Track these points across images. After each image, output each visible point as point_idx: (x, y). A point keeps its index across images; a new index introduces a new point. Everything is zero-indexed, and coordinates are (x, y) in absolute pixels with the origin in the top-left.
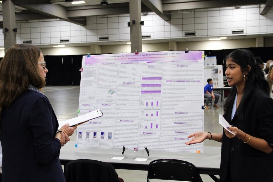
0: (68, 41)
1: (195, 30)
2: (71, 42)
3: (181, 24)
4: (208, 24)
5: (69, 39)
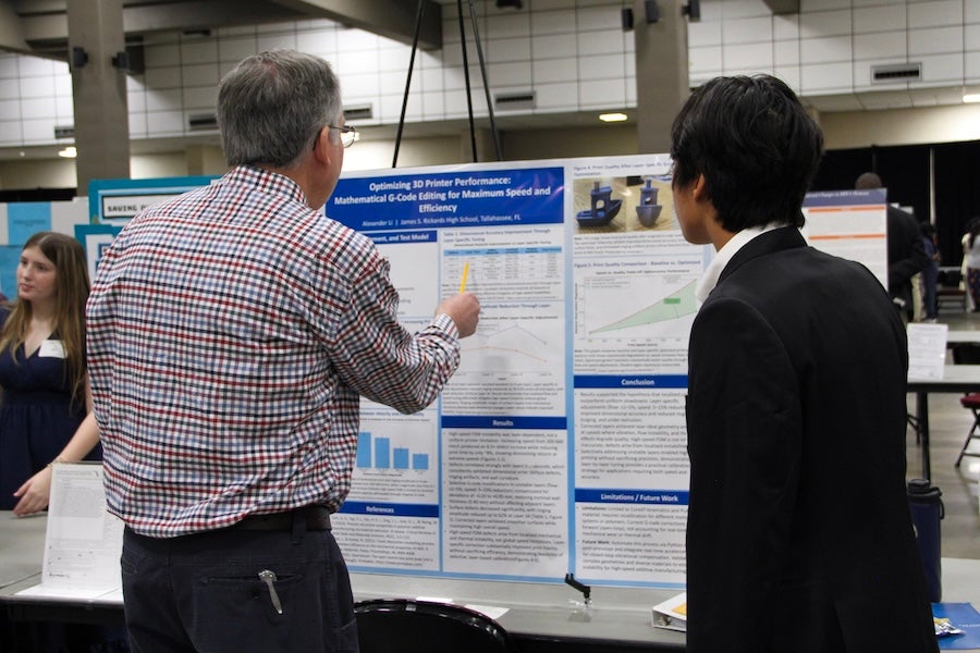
0: (365, 114)
1: (908, 56)
2: (381, 118)
3: (846, 35)
4: (968, 28)
5: (371, 105)
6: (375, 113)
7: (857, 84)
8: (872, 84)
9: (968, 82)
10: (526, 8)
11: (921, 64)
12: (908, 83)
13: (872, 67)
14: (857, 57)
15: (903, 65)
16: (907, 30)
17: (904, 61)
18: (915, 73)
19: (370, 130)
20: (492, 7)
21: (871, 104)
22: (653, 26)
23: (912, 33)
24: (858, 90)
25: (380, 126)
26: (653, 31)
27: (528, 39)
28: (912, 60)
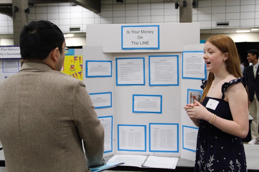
0: (78, 29)
1: (226, 20)
2: (83, 31)
3: (210, 14)
4: (241, 13)
5: (80, 27)
6: (81, 29)
7: (212, 26)
8: (216, 27)
9: (241, 27)
10: (124, 3)
11: (229, 22)
12: (225, 27)
13: (216, 22)
14: (212, 19)
15: (224, 22)
16: (226, 13)
17: (225, 21)
18: (227, 24)
19: (79, 34)
20: (115, 2)
21: (213, 32)
22: (185, 8)
23: (227, 14)
24: (213, 28)
25: (83, 33)
26: (185, 9)
27: (125, 11)
28: (227, 21)
